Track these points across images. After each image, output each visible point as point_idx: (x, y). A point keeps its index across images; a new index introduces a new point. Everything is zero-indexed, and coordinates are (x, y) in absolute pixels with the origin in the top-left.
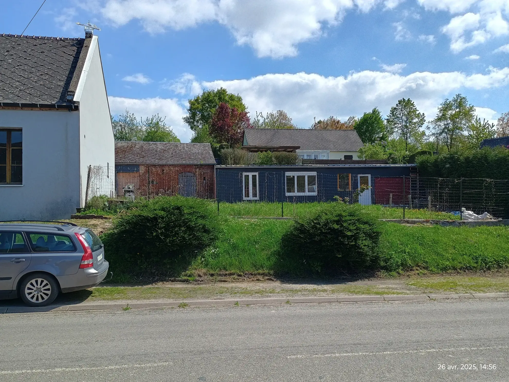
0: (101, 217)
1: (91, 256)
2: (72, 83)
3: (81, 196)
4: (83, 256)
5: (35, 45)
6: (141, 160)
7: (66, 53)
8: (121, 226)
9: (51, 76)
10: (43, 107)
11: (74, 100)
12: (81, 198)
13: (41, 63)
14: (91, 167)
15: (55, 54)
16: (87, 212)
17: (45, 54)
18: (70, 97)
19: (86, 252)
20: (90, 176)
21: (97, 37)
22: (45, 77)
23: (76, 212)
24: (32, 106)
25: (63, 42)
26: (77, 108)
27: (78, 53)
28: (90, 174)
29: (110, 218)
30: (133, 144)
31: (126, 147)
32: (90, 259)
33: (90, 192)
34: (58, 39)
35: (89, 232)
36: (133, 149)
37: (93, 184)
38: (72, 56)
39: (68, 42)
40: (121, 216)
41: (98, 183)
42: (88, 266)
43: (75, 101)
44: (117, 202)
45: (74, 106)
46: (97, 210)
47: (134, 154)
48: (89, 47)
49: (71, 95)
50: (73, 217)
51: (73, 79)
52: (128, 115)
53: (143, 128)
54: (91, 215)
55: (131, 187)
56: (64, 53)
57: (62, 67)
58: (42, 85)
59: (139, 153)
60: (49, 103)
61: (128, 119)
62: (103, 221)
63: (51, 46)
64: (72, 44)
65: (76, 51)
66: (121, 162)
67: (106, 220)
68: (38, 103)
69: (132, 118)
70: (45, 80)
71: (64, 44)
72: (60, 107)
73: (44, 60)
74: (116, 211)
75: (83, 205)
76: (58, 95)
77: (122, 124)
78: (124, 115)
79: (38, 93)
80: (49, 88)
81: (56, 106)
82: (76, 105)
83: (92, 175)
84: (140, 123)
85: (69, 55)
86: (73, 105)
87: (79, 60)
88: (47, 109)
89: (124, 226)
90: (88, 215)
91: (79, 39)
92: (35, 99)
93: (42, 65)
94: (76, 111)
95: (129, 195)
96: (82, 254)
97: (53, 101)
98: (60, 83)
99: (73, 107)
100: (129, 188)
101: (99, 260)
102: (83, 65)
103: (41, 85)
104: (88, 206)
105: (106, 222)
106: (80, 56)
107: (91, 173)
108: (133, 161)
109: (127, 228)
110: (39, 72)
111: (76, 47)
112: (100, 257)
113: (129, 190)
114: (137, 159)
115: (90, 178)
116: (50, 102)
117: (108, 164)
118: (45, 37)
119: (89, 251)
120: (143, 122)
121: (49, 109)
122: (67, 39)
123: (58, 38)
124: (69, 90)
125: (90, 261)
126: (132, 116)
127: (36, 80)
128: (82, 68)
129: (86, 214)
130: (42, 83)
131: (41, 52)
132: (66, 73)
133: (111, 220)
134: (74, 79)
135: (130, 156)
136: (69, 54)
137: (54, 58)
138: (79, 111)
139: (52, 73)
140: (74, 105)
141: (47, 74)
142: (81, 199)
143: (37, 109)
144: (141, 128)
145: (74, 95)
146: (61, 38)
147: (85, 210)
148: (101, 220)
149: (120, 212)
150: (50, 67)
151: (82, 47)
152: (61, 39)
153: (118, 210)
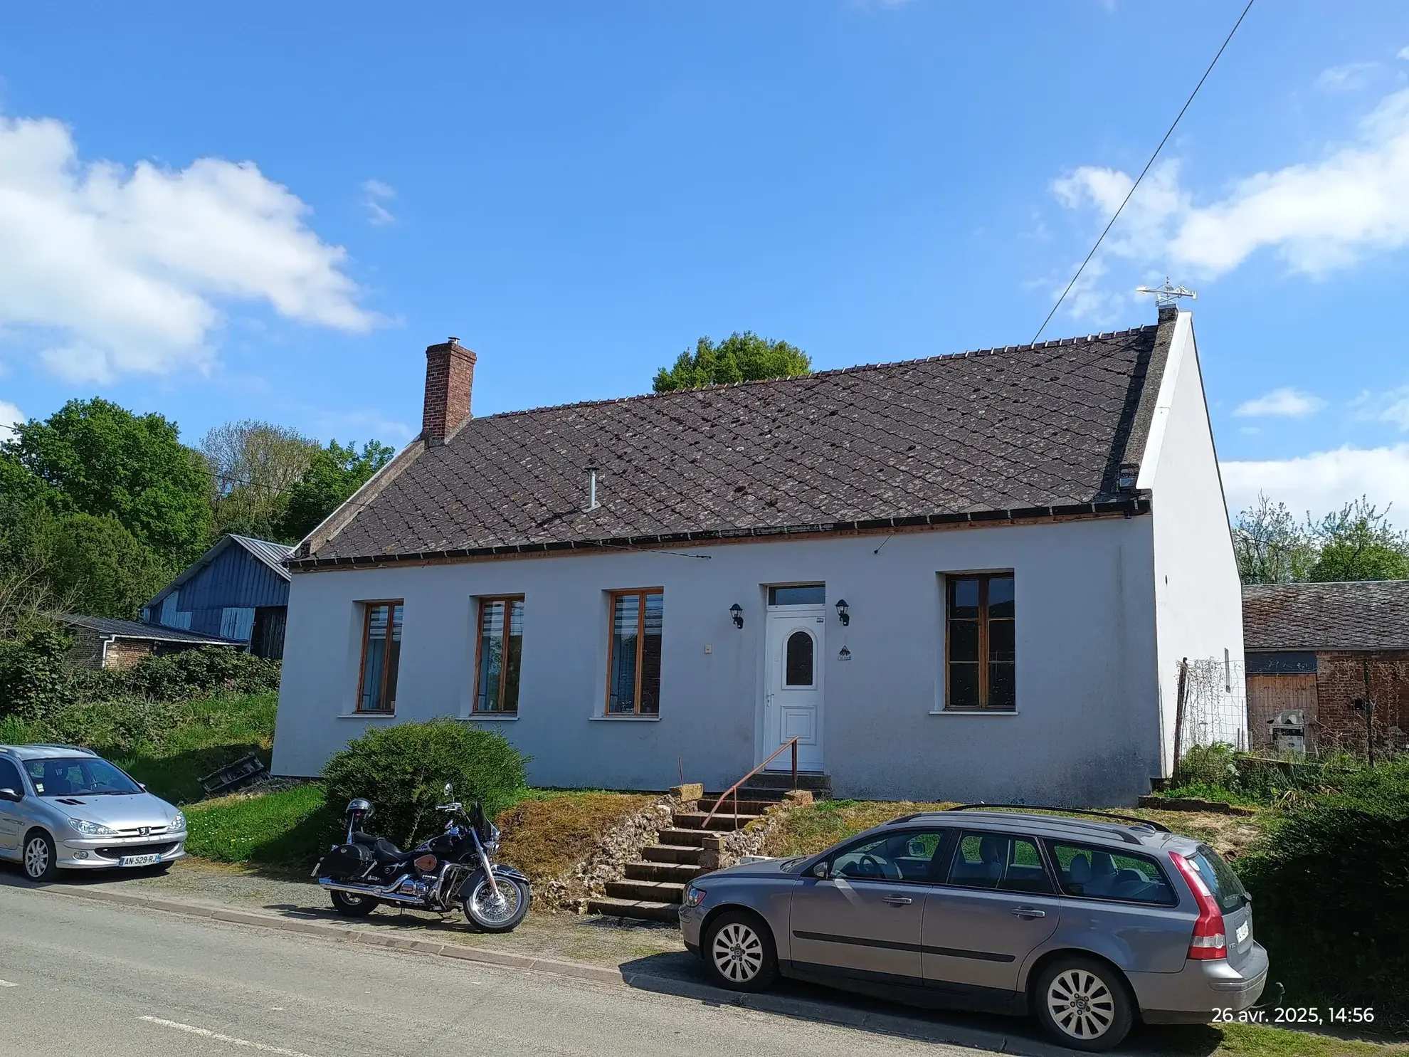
0: (1222, 809)
1: (1218, 927)
2: (1131, 444)
3: (1162, 744)
4: (1197, 922)
5: (1037, 365)
6: (1321, 636)
7: (1111, 371)
8: (1296, 841)
9: (1078, 434)
10: (1063, 513)
11: (1138, 486)
12: (1162, 749)
13: (1053, 405)
14: (1187, 662)
15: (1085, 377)
16: (1183, 790)
17: (1060, 381)
18: (1128, 481)
19: (1204, 911)
20: (1186, 689)
21: (1189, 314)
22: (1064, 438)
23: (1150, 788)
24: (1037, 514)
25: (1103, 346)
26: (1146, 507)
27: (1142, 365)
28: (1186, 684)
29: (1251, 814)
30: (1291, 591)
31: (1269, 600)
32: (1217, 935)
33: (1186, 734)
34: (1089, 339)
35: (1204, 851)
36: (1291, 605)
37: (1195, 711)
38: (1126, 376)
39: (1114, 341)
40: (1286, 808)
41: (1208, 707)
42: (1211, 954)
43: (1140, 490)
44: (1269, 765)
45: (1138, 502)
46: (1209, 787)
47: (1294, 621)
48: (1169, 344)
49: (1129, 474)
50: (1144, 803)
51: (1131, 434)
52: (1267, 509)
53: (1316, 542)
54: (1193, 799)
55: (1293, 719)
56: (1107, 370)
57: (1101, 406)
58: (1057, 459)
59: (1311, 616)
60: (1075, 503)
61: (1268, 519)
62: (1231, 819)
63: (1072, 361)
64: (1124, 345)
65: (1136, 360)
66: (1256, 644)
67: (1239, 819)
68: (1050, 505)
69: (1278, 515)
70: (1064, 446)
71: (1105, 349)
72: (1103, 510)
73: (1060, 397)
74: (1266, 794)
75: (1169, 770)
76: (1097, 479)
77: (1249, 536)
78: (1255, 510)
79: (1049, 480)
80: (1074, 464)
81: (1093, 507)
82: (1143, 498)
83: (1191, 685)
84: (1305, 527)
85: (1119, 373)
86: (1136, 501)
87: (1146, 382)
88: (1070, 517)
89: (1305, 841)
90: (1186, 798)
91: (1142, 330)
92: (1042, 496)
93: (1055, 411)
94: (1142, 514)
95: (1291, 741)
96: (1194, 917)
97: (1086, 495)
98: (1100, 447)
99: (1136, 505)
100: (1289, 722)
101: (1240, 940)
102: (1157, 392)
103: (1053, 459)
104: (1183, 775)
105: (1239, 825)
106: (1149, 371)
107: (1187, 681)
108: (1294, 642)
109: (1316, 850)
110: (1050, 428)
111: (1135, 350)
112: (1243, 932)
113: (1290, 727)
114: (1306, 635)
115: (1185, 695)
116: (1078, 498)
117: (1226, 651)
118: (1058, 342)
119: (1213, 908)
120: (1314, 525)
121: (1076, 516)
122: (1113, 334)
123: (1090, 336)
124: (1123, 463)
125: (1217, 941)
126: (1278, 511)
127: (1041, 448)
128: (1155, 400)
129: (1180, 796)
130: (1055, 454)
131: (1051, 380)
132: (1112, 421)
133: (1253, 819)
134: (1135, 433)
135: (1285, 626)
136: (1119, 371)
137: (1083, 387)
138: (1152, 514)
139: (1081, 426)
140: (1137, 499)
141: (1066, 429)
142: (1162, 753)
143: (1046, 519)
144: (1309, 542)
145: (1136, 475)
146: (1097, 337)
147: (1174, 784)
148: (1222, 816)
149: (1280, 797)
150: (1073, 413)
151: (1152, 347)
152: (1096, 339)
153: (1274, 790)
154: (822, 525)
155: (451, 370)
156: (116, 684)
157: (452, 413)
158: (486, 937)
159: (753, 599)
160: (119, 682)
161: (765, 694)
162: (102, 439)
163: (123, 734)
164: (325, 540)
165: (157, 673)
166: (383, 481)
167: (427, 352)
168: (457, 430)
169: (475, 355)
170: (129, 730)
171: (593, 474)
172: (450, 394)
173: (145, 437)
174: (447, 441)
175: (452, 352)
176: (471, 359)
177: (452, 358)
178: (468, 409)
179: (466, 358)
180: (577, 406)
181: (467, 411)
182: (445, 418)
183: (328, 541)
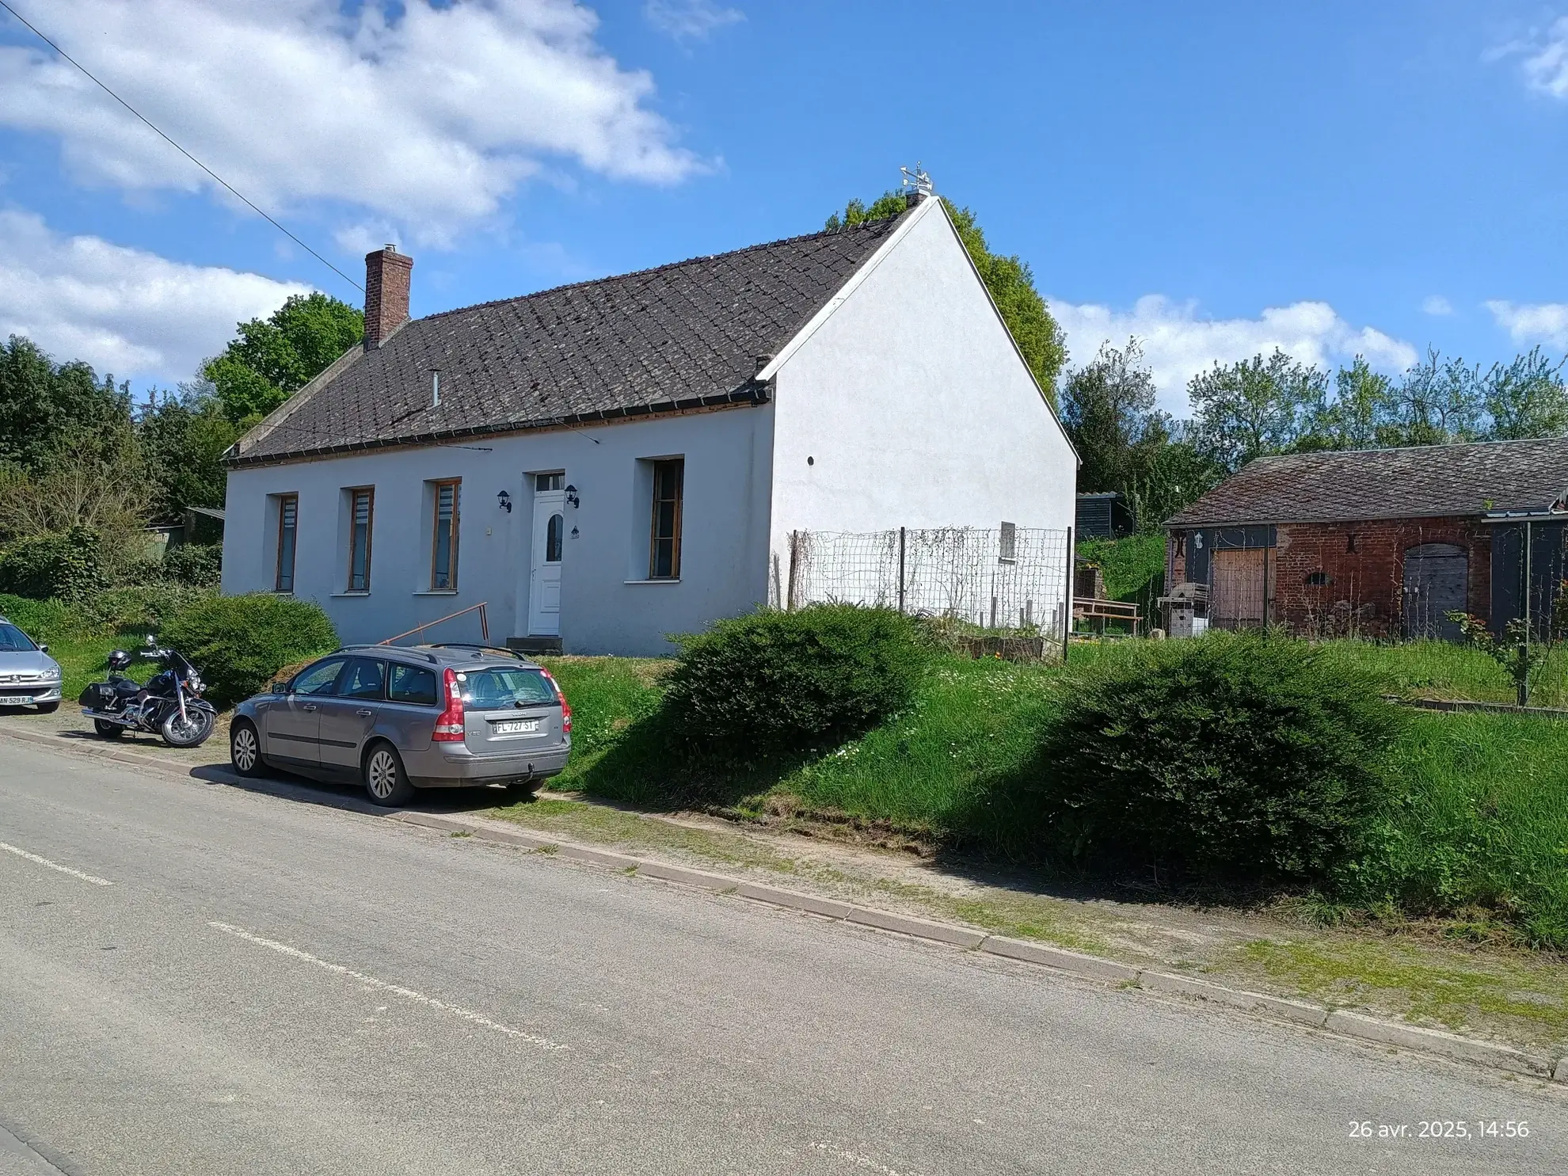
5: (807, 255)
6: (1295, 509)
10: (713, 403)
11: (759, 377)
15: (828, 266)
42: (448, 738)
45: (758, 392)
49: (761, 367)
63: (832, 251)
64: (878, 232)
68: (705, 396)
72: (738, 398)
81: (729, 397)
86: (755, 391)
88: (719, 406)
95: (1181, 615)
96: (441, 712)
100: (1182, 596)
102: (845, 283)
108: (1262, 515)
114: (1283, 508)
121: (723, 406)
127: (745, 341)
128: (838, 292)
136: (854, 260)
137: (818, 277)
138: (773, 402)
140: (758, 389)
141: (775, 323)
145: (764, 367)
154: (557, 418)
155: (384, 276)
156: (149, 571)
157: (388, 317)
158: (171, 751)
159: (517, 487)
160: (152, 569)
161: (532, 570)
162: (318, 335)
163: (153, 614)
164: (255, 440)
165: (187, 561)
166: (317, 385)
167: (366, 260)
168: (393, 333)
169: (411, 259)
170: (158, 611)
171: (435, 375)
172: (384, 299)
173: (360, 332)
174: (381, 344)
175: (384, 259)
176: (407, 263)
177: (384, 265)
178: (406, 312)
179: (401, 264)
180: (484, 306)
181: (405, 314)
182: (379, 322)
183: (258, 441)
